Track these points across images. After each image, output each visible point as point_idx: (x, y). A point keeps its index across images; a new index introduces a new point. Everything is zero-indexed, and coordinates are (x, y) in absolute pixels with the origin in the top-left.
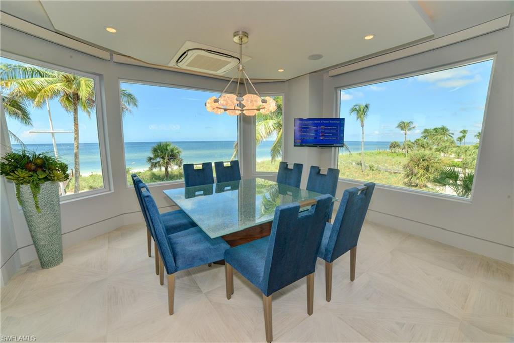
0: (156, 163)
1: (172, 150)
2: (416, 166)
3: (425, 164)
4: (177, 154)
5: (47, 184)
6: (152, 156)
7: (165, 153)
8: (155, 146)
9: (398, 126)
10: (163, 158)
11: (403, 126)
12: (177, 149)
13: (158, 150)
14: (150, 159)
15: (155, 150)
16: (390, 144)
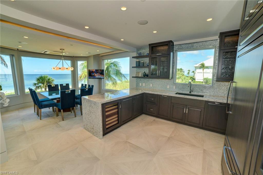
0: (39, 86)
1: (49, 79)
4: (52, 81)
6: (36, 82)
7: (45, 81)
8: (38, 77)
10: (43, 84)
12: (51, 79)
13: (40, 80)
14: (35, 84)
15: (38, 80)
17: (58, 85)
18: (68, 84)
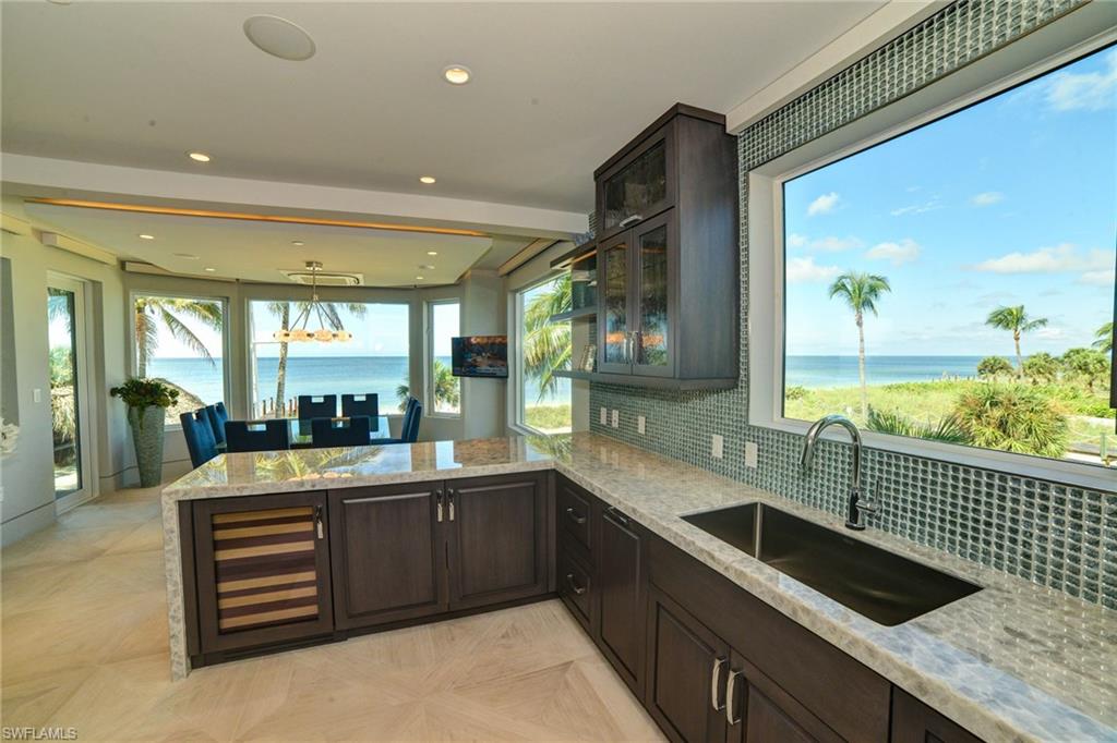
2: (974, 417)
3: (997, 413)
5: (152, 408)
9: (990, 321)
11: (1008, 319)
16: (979, 364)
17: (334, 397)
18: (376, 395)
